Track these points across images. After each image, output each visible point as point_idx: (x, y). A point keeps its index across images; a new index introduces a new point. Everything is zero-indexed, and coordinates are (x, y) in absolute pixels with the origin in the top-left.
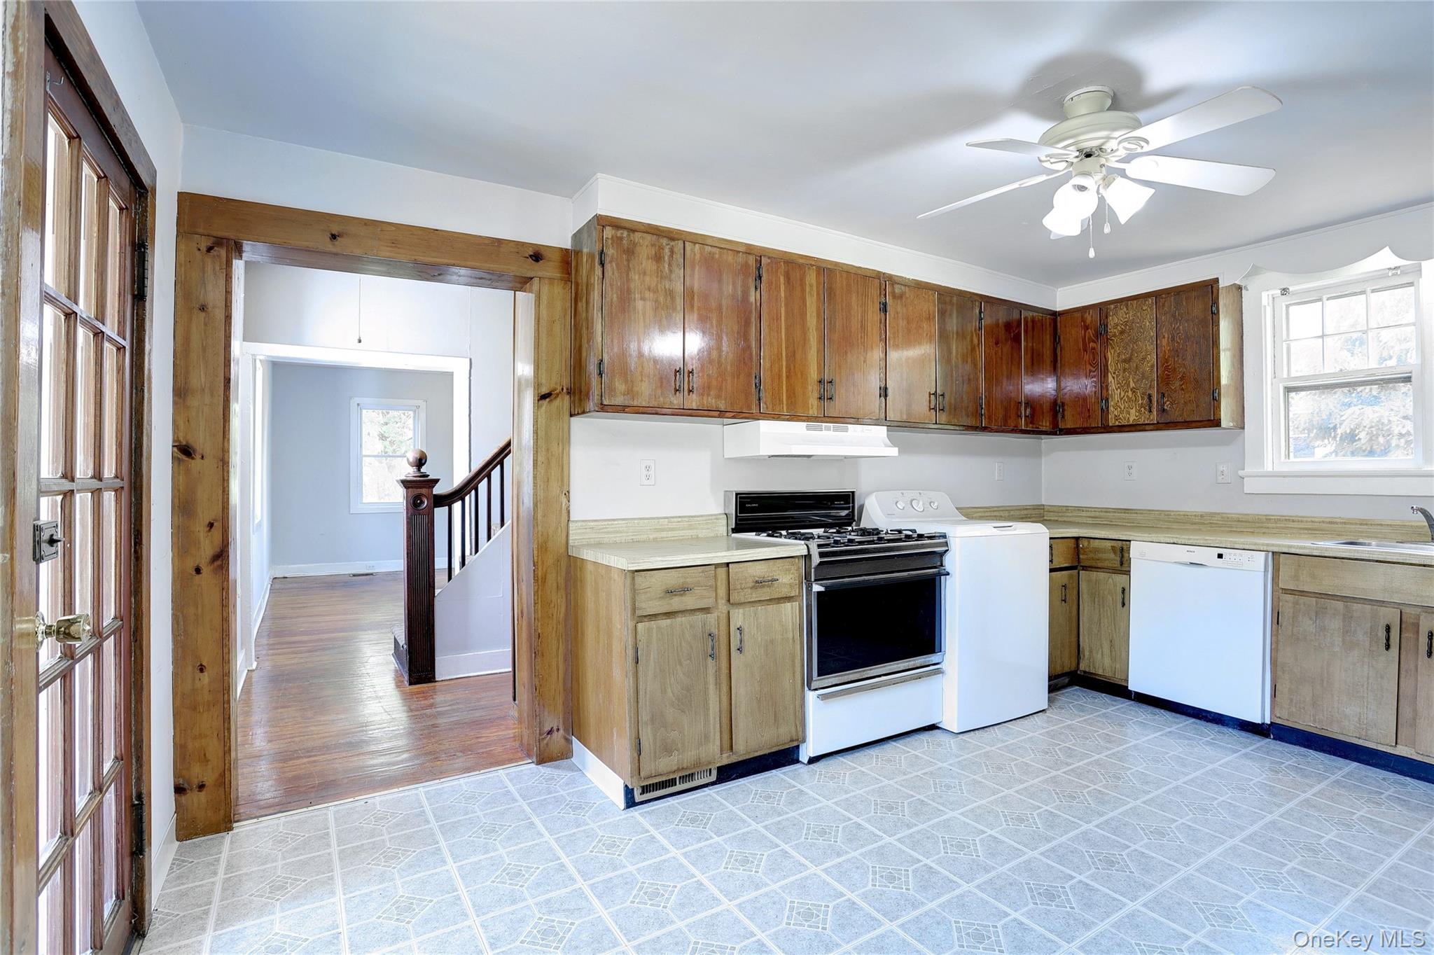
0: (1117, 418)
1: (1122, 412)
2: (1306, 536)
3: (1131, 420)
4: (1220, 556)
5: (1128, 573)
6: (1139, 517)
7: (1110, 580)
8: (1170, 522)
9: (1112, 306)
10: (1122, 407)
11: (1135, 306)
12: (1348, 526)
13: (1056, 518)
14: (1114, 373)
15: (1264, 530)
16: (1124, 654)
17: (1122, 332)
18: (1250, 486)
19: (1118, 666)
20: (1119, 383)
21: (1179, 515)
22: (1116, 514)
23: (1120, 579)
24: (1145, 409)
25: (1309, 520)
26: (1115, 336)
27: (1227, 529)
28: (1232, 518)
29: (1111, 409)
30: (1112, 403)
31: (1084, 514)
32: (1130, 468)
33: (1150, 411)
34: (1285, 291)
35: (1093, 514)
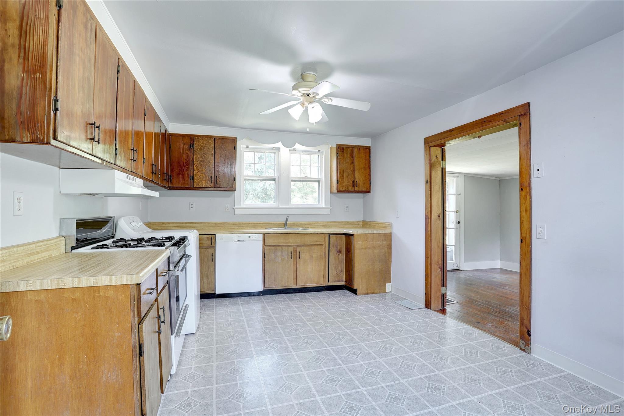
0: (197, 184)
1: (199, 182)
2: (253, 228)
3: (203, 185)
4: (249, 237)
5: (215, 247)
6: (197, 225)
7: (206, 251)
8: (209, 226)
9: (197, 138)
10: (200, 180)
11: (206, 140)
12: (264, 224)
13: (157, 228)
14: (196, 165)
15: (241, 227)
16: (213, 280)
17: (200, 149)
18: (237, 212)
19: (210, 286)
20: (199, 170)
21: (213, 223)
22: (187, 225)
23: (211, 251)
24: (209, 182)
25: (254, 223)
26: (197, 150)
27: (229, 228)
28: (231, 224)
29: (195, 180)
30: (195, 178)
31: (172, 225)
32: (192, 205)
33: (211, 183)
34: (247, 147)
35: (176, 225)
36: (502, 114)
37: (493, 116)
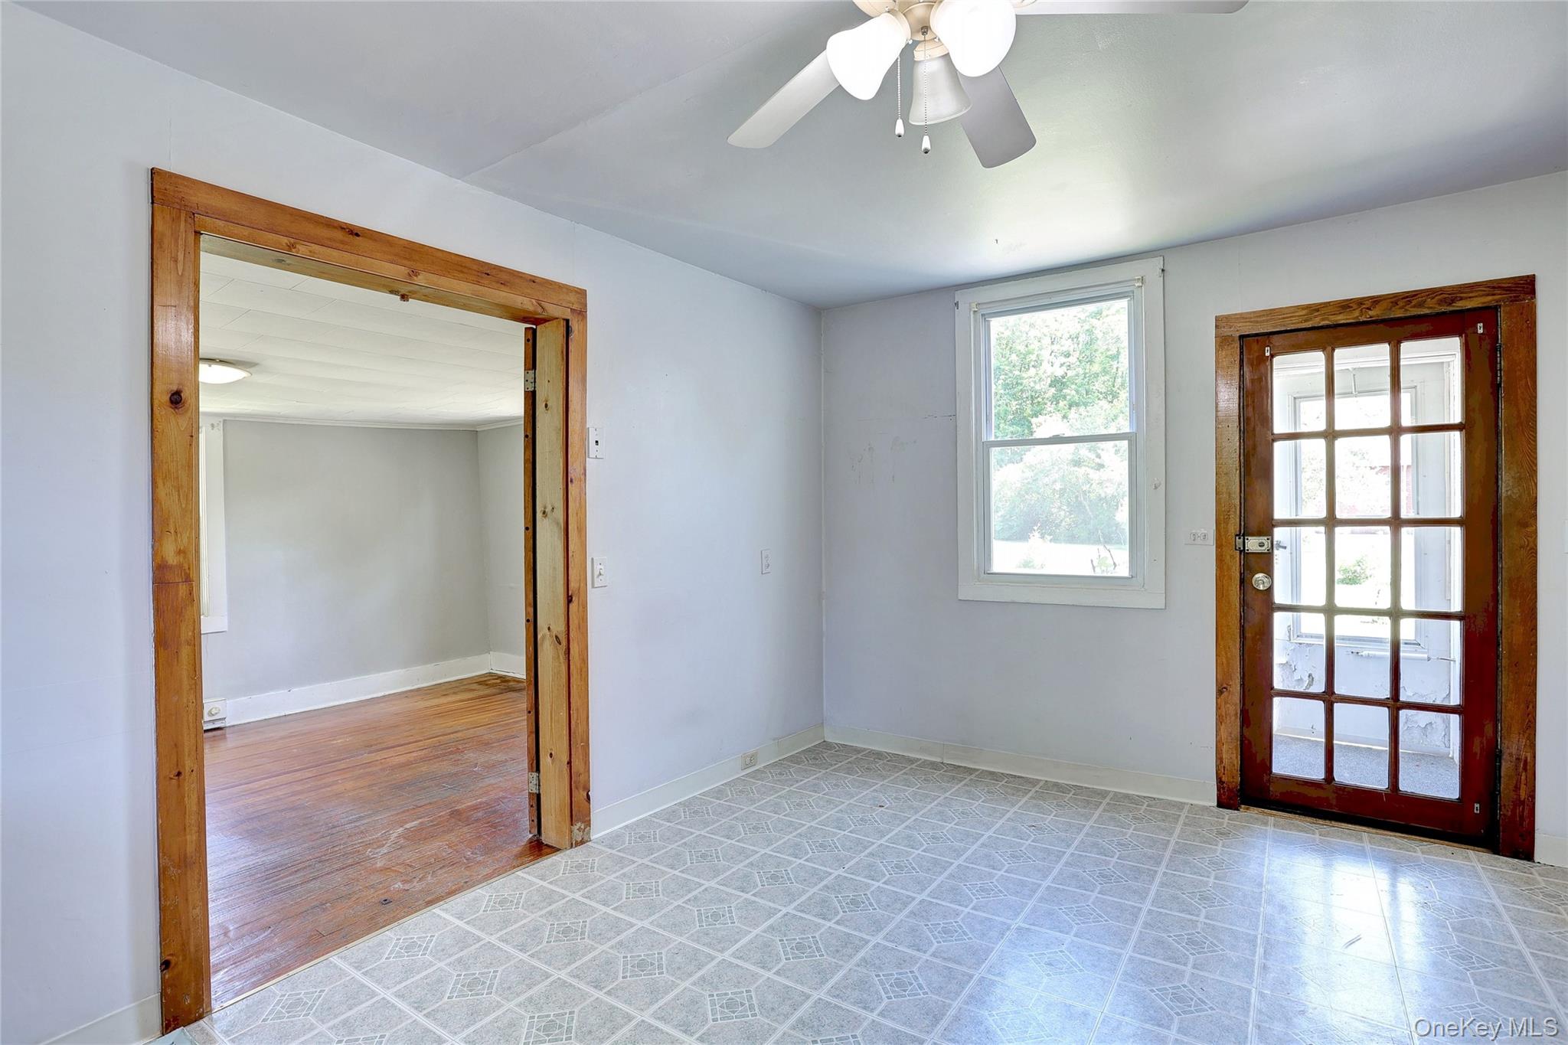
36: (534, 282)
37: (510, 273)
